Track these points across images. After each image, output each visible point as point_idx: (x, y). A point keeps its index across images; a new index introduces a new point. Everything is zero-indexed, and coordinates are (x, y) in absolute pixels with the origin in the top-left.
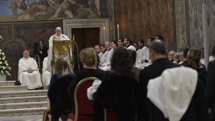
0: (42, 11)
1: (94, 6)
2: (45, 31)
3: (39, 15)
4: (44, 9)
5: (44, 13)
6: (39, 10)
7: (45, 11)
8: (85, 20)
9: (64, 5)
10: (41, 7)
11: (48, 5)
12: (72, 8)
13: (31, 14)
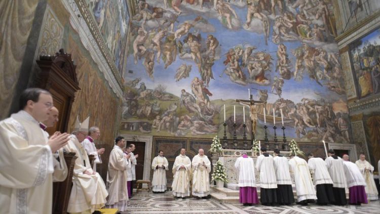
0: (315, 136)
1: (345, 136)
2: (317, 150)
3: (313, 139)
4: (316, 135)
5: (316, 138)
6: (313, 136)
7: (317, 136)
8: (342, 144)
9: (328, 134)
10: (314, 133)
11: (318, 133)
12: (333, 136)
13: (308, 138)
